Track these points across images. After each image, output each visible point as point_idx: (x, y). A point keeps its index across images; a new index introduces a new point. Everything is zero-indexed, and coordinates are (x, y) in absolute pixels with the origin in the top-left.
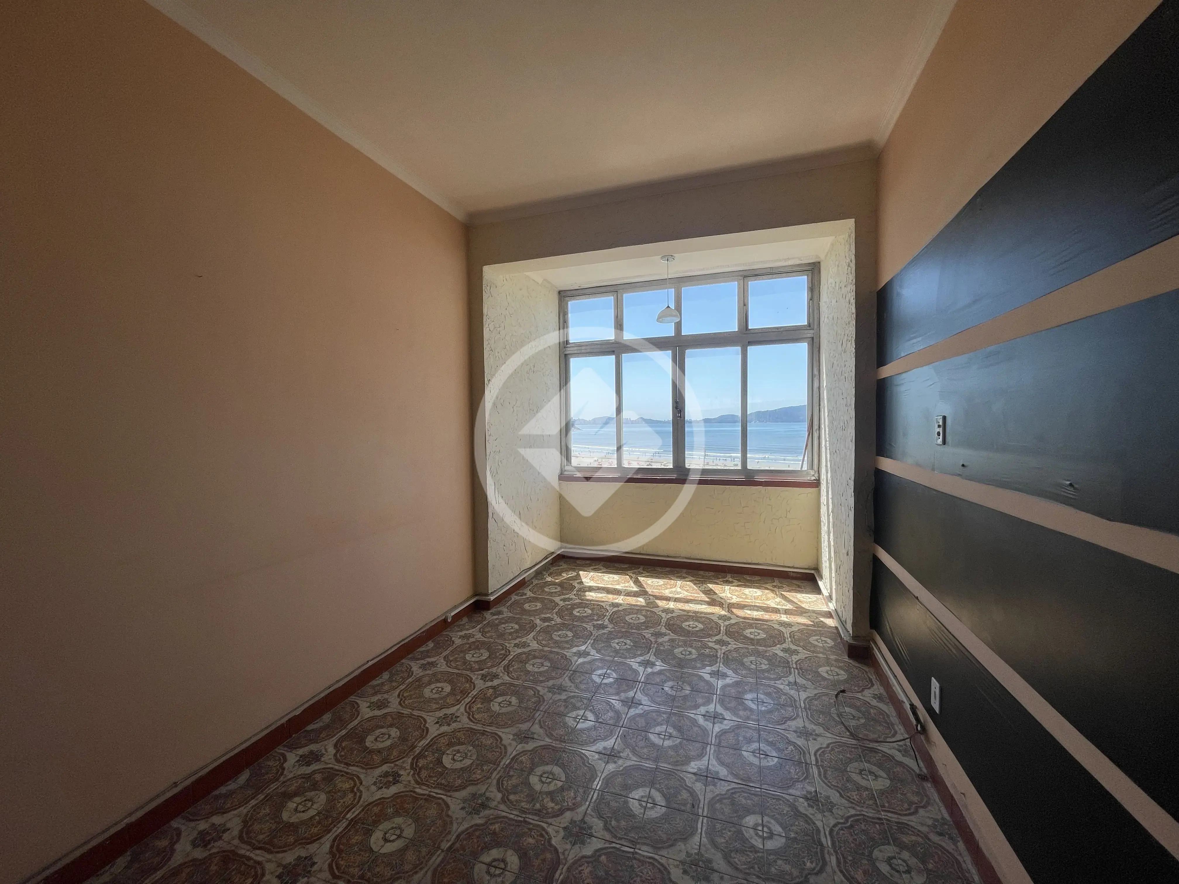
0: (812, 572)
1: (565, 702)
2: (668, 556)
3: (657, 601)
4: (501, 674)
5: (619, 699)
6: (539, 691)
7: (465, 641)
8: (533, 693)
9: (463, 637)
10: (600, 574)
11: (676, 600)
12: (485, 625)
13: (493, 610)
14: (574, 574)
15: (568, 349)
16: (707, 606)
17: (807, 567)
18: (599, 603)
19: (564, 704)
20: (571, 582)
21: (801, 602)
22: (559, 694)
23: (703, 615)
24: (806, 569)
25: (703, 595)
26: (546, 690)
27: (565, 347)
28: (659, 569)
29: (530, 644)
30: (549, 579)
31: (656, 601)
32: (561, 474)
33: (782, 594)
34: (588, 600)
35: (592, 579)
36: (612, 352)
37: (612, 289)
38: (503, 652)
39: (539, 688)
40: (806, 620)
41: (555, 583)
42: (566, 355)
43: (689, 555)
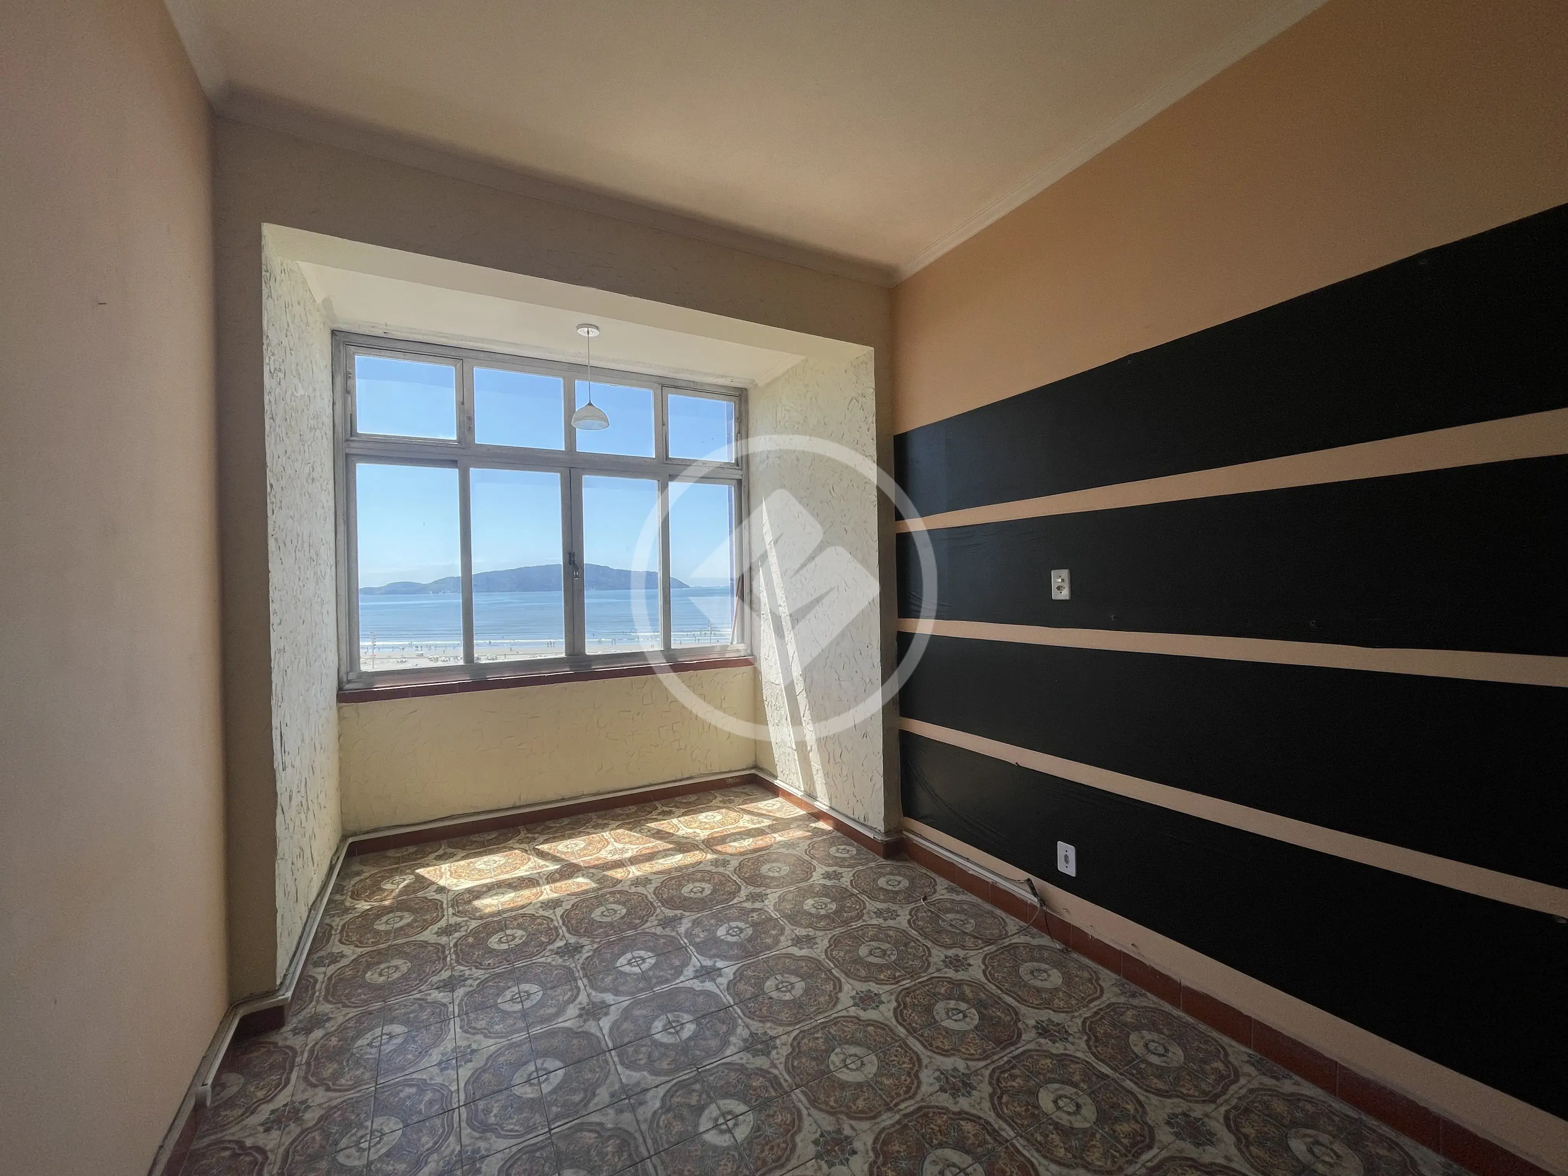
0: (753, 771)
1: (668, 1111)
2: (563, 800)
3: (610, 873)
4: (482, 1145)
5: (735, 1050)
6: (601, 1124)
7: (294, 1129)
8: (594, 1135)
9: (278, 1121)
10: (462, 863)
11: (633, 861)
12: (308, 1064)
13: (292, 1023)
14: (408, 879)
15: (353, 445)
16: (681, 855)
17: (745, 767)
18: (520, 912)
19: (670, 1115)
20: (419, 894)
21: (770, 812)
22: (641, 1104)
23: (691, 870)
24: (744, 770)
25: (659, 842)
26: (611, 1112)
27: (347, 440)
28: (550, 823)
29: (474, 1046)
30: (363, 906)
31: (605, 873)
32: (340, 688)
33: (742, 809)
34: (492, 915)
35: (455, 874)
36: (453, 463)
37: (453, 353)
38: (429, 1096)
39: (595, 1118)
40: (801, 832)
41: (385, 907)
42: (347, 455)
43: (594, 790)
